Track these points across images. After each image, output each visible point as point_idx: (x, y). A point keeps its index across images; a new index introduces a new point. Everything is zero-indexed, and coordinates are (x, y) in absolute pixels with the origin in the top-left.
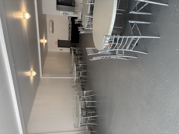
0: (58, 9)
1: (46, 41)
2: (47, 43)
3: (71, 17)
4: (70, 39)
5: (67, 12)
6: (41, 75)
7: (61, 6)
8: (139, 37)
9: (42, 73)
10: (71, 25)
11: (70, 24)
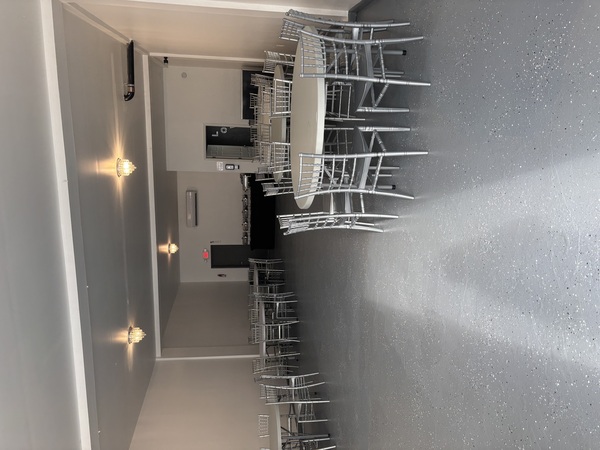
0: (209, 154)
1: (174, 248)
2: (177, 252)
3: (247, 174)
4: (249, 239)
5: (237, 162)
6: (158, 353)
7: (218, 146)
8: (379, 154)
9: (162, 347)
10: (249, 197)
11: (246, 196)
